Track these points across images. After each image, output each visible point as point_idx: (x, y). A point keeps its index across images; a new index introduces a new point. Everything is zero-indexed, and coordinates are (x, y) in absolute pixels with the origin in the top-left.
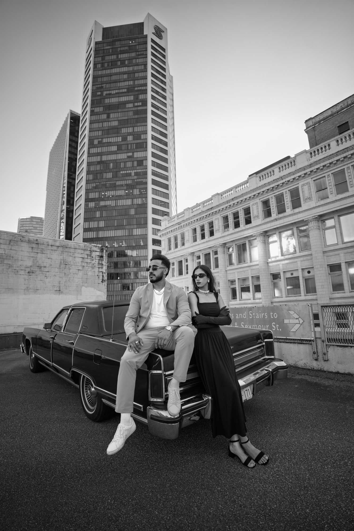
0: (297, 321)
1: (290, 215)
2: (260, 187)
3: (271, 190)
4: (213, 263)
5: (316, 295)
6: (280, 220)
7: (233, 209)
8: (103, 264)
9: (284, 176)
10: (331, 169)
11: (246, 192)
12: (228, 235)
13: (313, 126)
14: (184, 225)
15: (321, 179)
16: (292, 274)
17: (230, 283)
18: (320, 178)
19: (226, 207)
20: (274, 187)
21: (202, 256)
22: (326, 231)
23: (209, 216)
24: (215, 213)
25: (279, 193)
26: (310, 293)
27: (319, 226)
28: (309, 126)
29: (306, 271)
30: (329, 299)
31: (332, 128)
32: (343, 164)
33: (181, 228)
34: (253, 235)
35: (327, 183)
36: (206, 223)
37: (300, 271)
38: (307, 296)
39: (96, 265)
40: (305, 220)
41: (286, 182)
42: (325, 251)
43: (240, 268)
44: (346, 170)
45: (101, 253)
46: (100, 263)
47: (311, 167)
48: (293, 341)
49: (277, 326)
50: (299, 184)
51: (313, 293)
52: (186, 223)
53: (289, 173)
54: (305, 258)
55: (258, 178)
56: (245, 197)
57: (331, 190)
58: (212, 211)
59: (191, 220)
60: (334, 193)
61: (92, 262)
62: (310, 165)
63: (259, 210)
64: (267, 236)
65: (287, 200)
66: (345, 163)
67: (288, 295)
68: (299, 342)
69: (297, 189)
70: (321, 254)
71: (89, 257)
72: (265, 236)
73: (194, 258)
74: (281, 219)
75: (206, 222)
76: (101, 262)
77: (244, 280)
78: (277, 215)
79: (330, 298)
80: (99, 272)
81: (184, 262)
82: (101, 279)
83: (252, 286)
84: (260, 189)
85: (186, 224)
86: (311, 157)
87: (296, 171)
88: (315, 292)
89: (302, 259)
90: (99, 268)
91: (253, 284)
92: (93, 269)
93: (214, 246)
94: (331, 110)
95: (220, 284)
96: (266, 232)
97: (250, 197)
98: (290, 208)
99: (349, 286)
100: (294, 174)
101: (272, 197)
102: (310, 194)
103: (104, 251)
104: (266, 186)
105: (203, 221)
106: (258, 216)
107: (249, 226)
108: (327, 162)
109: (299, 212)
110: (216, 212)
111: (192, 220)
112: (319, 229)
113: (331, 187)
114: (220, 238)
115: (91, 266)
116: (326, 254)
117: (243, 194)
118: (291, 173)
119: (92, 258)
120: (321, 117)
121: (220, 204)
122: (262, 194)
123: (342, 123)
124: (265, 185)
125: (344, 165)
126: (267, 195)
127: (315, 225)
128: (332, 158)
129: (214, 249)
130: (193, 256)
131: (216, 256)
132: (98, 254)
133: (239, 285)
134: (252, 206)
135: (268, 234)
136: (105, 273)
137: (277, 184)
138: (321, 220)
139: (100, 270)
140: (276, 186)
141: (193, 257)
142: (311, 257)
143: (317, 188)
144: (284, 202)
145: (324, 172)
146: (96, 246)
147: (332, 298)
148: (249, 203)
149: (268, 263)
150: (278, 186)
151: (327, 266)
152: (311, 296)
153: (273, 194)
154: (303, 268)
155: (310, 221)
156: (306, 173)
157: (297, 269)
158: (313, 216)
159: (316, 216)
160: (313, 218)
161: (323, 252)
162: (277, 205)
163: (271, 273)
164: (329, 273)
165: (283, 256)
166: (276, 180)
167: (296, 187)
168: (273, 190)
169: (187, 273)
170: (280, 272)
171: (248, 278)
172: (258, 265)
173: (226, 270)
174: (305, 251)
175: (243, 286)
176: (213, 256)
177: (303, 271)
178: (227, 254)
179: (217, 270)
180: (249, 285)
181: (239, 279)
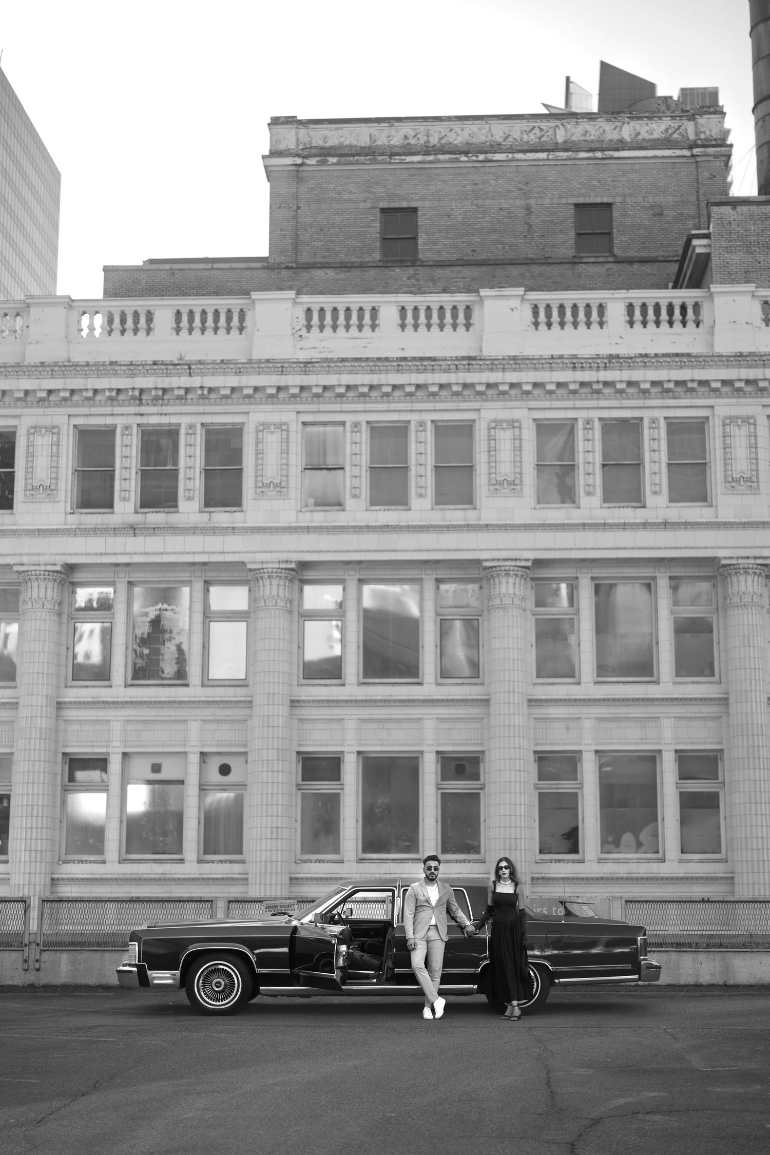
1: (194, 530)
2: (87, 365)
3: (133, 398)
5: (243, 862)
6: (149, 535)
9: (200, 362)
10: (369, 406)
11: (18, 366)
13: (299, 161)
15: (329, 429)
16: (156, 768)
18: (325, 424)
20: (148, 389)
22: (309, 625)
25: (164, 420)
26: (215, 853)
27: (291, 602)
28: (282, 147)
29: (214, 765)
30: (288, 881)
31: (362, 205)
32: (407, 406)
35: (348, 451)
37: (194, 759)
38: (208, 862)
40: (249, 566)
41: (202, 388)
42: (299, 701)
44: (413, 427)
47: (306, 373)
50: (247, 414)
51: (226, 853)
53: (222, 361)
54: (221, 713)
55: (76, 317)
57: (356, 482)
60: (363, 496)
62: (307, 366)
63: (63, 462)
64: (70, 583)
65: (190, 463)
66: (417, 406)
67: (127, 852)
69: (236, 433)
70: (283, 710)
74: (154, 534)
78: (136, 512)
79: (291, 879)
84: (86, 376)
86: (309, 327)
87: (250, 362)
88: (240, 851)
89: (207, 713)
94: (372, 130)
96: (71, 568)
97: (27, 393)
98: (197, 499)
99: (357, 840)
100: (239, 373)
101: (127, 428)
102: (284, 473)
104: (116, 374)
106: (50, 490)
108: (363, 379)
109: (233, 530)
112: (291, 612)
113: (356, 471)
116: (297, 711)
118: (229, 362)
120: (333, 138)
122: (88, 399)
123: (396, 205)
124: (112, 367)
125: (411, 411)
126: (107, 410)
127: (281, 593)
128: (380, 372)
134: (29, 434)
135: (73, 577)
137: (166, 386)
140: (159, 393)
142: (246, 712)
143: (309, 454)
144: (176, 462)
145: (346, 407)
147: (297, 879)
148: (19, 416)
149: (60, 705)
150: (165, 390)
151: (294, 754)
152: (220, 864)
153: (136, 414)
154: (205, 750)
155: (266, 575)
156: (283, 384)
157: (181, 749)
158: (283, 562)
159: (291, 562)
160: (279, 568)
161: (292, 701)
162: (141, 466)
163: (68, 750)
164: (299, 785)
165: (132, 685)
166: (163, 367)
167: (234, 424)
168: (140, 400)
170: (107, 754)
172: (13, 705)
174: (225, 686)
177: (205, 762)
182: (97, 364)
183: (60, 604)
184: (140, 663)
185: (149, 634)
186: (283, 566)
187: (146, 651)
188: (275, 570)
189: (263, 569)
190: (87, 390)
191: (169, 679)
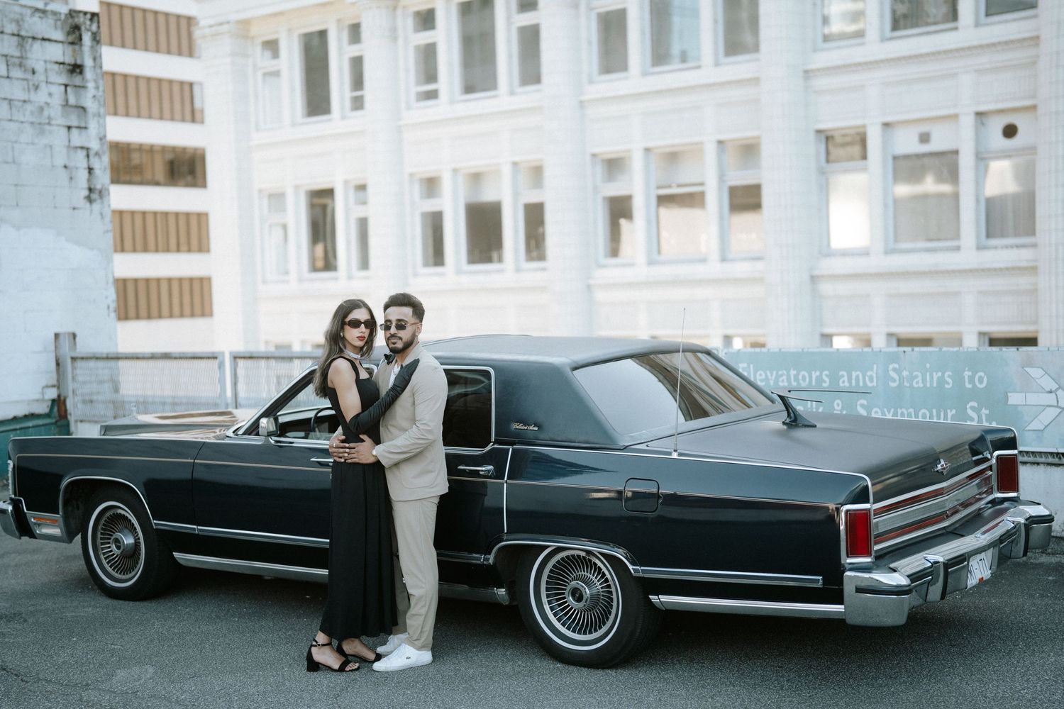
0: (1051, 399)
4: (510, 56)
5: (1034, 246)
8: (84, 109)
16: (925, 138)
17: (599, 170)
21: (447, 11)
26: (1003, 236)
29: (996, 126)
37: (968, 122)
38: (989, 248)
39: (55, 111)
43: (660, 93)
45: (69, 49)
46: (72, 101)
48: (1032, 459)
49: (985, 412)
61: (33, 96)
67: (896, 240)
68: (1050, 460)
71: (17, 73)
73: (400, 22)
76: (78, 97)
77: (673, 157)
80: (72, 148)
81: (339, 40)
82: (85, 185)
83: (720, 189)
88: (1031, 231)
89: (984, 60)
90: (69, 128)
92: (42, 132)
95: (548, 173)
103: (87, 38)
115: (29, 118)
119: (29, 76)
130: (395, 8)
131: (527, 19)
132: (57, 52)
133: (646, 184)
136: (97, 154)
139: (77, 138)
141: (394, 18)
142: (1032, 52)
146: (44, 12)
149: (807, 74)
152: (1004, 251)
154: (982, 108)
157: (951, 111)
163: (820, 127)
165: (891, 39)
169: (358, 103)
170: (864, 126)
171: (696, 150)
172: (756, 81)
173: (581, 102)
174: (1006, 21)
175: (670, 187)
176: (509, 18)
177: (983, 124)
178: (592, 9)
179: (528, 97)
180: (702, 184)
181: (647, 150)
184: (902, 9)
191: (935, 23)
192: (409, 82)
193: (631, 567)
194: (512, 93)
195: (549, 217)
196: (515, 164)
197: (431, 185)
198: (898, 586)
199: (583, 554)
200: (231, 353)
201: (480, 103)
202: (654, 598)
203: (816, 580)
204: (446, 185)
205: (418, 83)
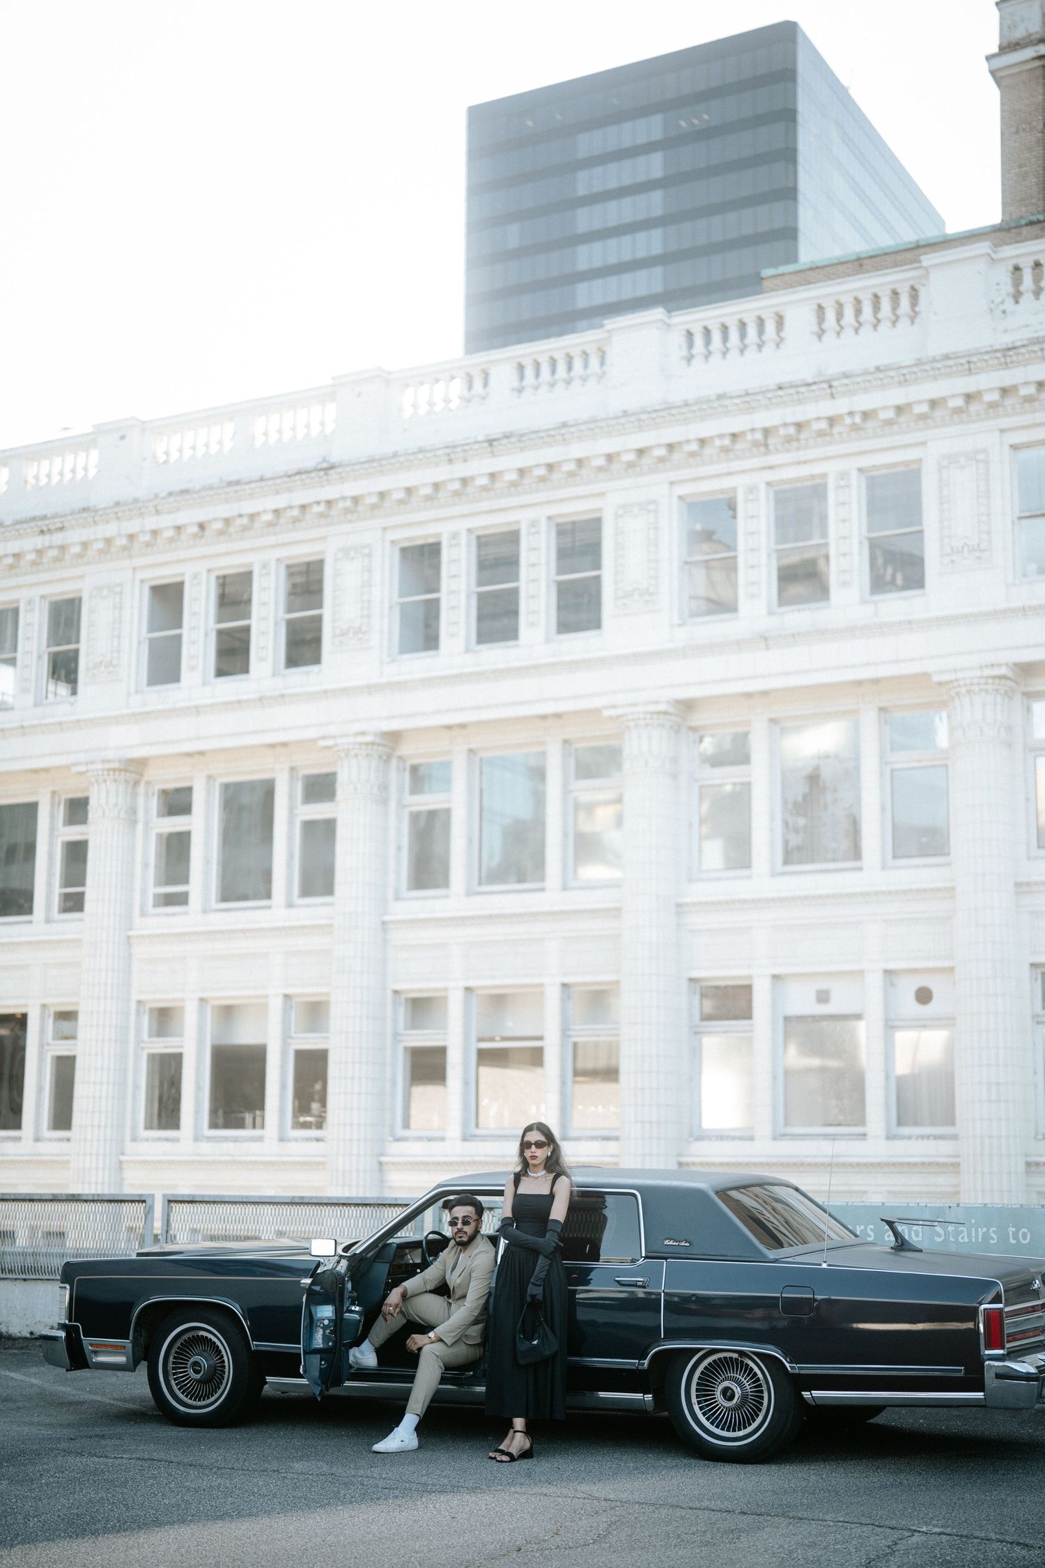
1: (852, 631)
2: (687, 404)
3: (756, 444)
4: (290, 857)
5: (955, 1137)
6: (787, 646)
7: (485, 505)
9: (846, 376)
11: (594, 420)
12: (427, 682)
14: (85, 545)
16: (823, 997)
17: (402, 1011)
19: (437, 486)
20: (776, 428)
21: (208, 793)
23: (296, 520)
24: (347, 511)
25: (804, 471)
26: (917, 1124)
27: (1009, 728)
28: (1019, 34)
29: (908, 988)
30: (1021, 1167)
33: (57, 559)
34: (606, 713)
36: (265, 566)
37: (875, 981)
38: (902, 1138)
40: (936, 679)
41: (851, 414)
42: (1028, 884)
43: (490, 919)
47: (1006, 366)
50: (924, 443)
51: (932, 1124)
52: (110, 529)
53: (878, 369)
54: (911, 908)
55: (678, 338)
56: (577, 450)
58: (330, 492)
59: (152, 522)
62: (1007, 355)
63: (664, 553)
64: (693, 729)
65: (845, 530)
67: (786, 1124)
69: (910, 477)
70: (1005, 899)
72: (677, 732)
73: (141, 800)
74: (795, 644)
75: (272, 555)
77: (499, 1001)
78: (771, 613)
79: (1028, 1164)
81: (53, 817)
83: (563, 1045)
84: (686, 421)
85: (108, 541)
86: (1017, 297)
87: (919, 363)
88: (951, 1120)
89: (893, 909)
91: (565, 1031)
93: (314, 741)
95: (335, 1011)
96: (688, 706)
97: (610, 458)
98: (855, 584)
100: (904, 382)
101: (751, 490)
102: (983, 527)
104: (727, 412)
105: (246, 544)
106: (647, 594)
107: (579, 644)
109: (911, 625)
110: (356, 500)
111: (165, 522)
112: (1009, 745)
114: (370, 689)
116: (1028, 900)
117: (565, 425)
118: (888, 368)
121: (395, 455)
122: (692, 454)
124: (720, 402)
126: (721, 468)
127: (989, 716)
129: (314, 765)
130: (136, 783)
131: (318, 811)
133: (466, 1035)
134: (617, 516)
135: (698, 719)
137: (800, 418)
138: (1024, 694)
140: (792, 430)
141: (134, 795)
142: (947, 905)
143: (1024, 493)
144: (824, 534)
147: (1037, 1164)
148: (602, 495)
149: (681, 908)
150: (799, 426)
151: (1027, 968)
152: (920, 1142)
153: (763, 468)
154: (891, 966)
155: (963, 690)
156: (971, 389)
157: (856, 967)
158: (986, 666)
159: (1000, 665)
160: (982, 677)
161: (1018, 885)
162: (777, 543)
163: (695, 974)
164: (1038, 1016)
165: (783, 874)
166: (792, 391)
167: (906, 463)
168: (766, 445)
169: (74, 903)
170: (750, 977)
171: (535, 993)
172: (616, 912)
173: (384, 923)
174: (917, 866)
175: (492, 1039)
176: (291, 809)
177: (892, 984)
178: (405, 806)
179: (313, 910)
180: (540, 1038)
181: (468, 990)
182: (698, 402)
183: (675, 760)
184: (795, 840)
185: (805, 797)
186: (988, 672)
187: (801, 822)
188: (975, 681)
189: (957, 680)
190: (688, 441)
191: (834, 860)
192: (147, 883)
193: (787, 1365)
194: (290, 905)
195: (334, 1071)
196: (287, 997)
197: (164, 1018)
198: (1028, 1373)
199: (735, 1356)
200: (164, 1196)
201: (245, 915)
202: (806, 1394)
203: (959, 1370)
204: (190, 1019)
205: (158, 883)
